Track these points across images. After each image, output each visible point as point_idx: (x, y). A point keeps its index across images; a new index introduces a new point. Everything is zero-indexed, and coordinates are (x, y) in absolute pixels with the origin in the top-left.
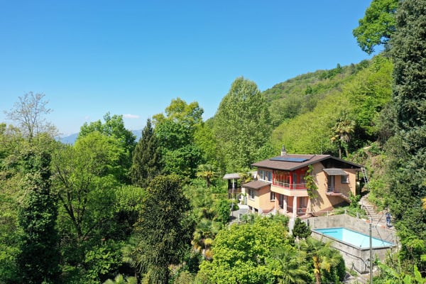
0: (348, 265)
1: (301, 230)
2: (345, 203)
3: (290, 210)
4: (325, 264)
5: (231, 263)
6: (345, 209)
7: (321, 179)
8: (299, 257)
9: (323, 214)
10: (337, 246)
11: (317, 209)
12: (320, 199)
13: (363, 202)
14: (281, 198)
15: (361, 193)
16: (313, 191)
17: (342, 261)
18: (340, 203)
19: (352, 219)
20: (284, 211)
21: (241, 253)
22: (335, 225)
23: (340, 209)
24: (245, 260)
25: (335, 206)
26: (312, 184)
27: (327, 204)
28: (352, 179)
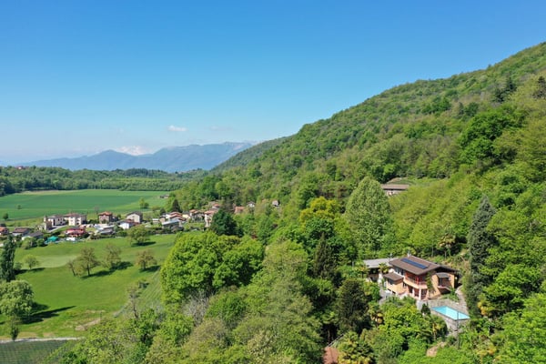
0: (448, 327)
1: (426, 309)
2: (448, 292)
3: (417, 295)
4: (438, 327)
5: (396, 326)
6: (448, 295)
7: (434, 279)
8: (426, 324)
9: (435, 298)
10: (444, 318)
11: (432, 295)
12: (434, 290)
13: (458, 291)
14: (411, 289)
15: (457, 285)
16: (430, 286)
17: (446, 325)
18: (444, 292)
19: (451, 302)
20: (413, 295)
21: (400, 322)
22: (442, 305)
23: (445, 296)
24: (402, 325)
25: (442, 294)
26: (430, 282)
27: (438, 292)
28: (452, 278)
